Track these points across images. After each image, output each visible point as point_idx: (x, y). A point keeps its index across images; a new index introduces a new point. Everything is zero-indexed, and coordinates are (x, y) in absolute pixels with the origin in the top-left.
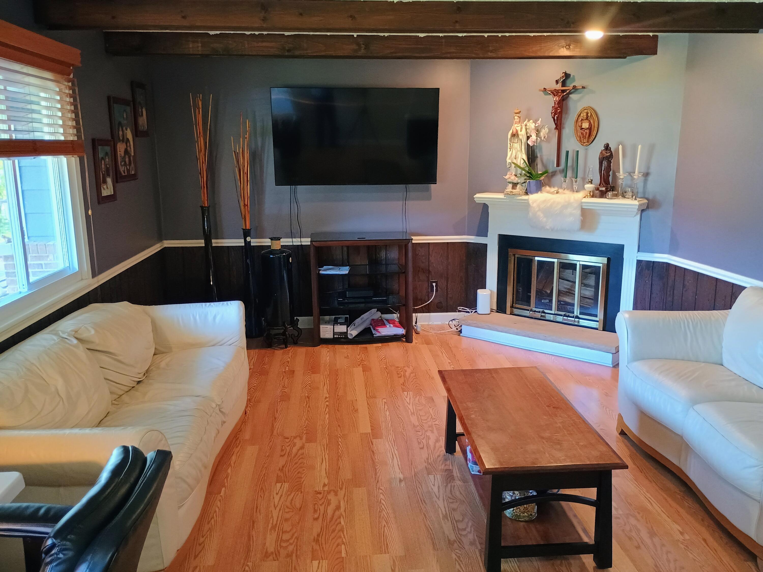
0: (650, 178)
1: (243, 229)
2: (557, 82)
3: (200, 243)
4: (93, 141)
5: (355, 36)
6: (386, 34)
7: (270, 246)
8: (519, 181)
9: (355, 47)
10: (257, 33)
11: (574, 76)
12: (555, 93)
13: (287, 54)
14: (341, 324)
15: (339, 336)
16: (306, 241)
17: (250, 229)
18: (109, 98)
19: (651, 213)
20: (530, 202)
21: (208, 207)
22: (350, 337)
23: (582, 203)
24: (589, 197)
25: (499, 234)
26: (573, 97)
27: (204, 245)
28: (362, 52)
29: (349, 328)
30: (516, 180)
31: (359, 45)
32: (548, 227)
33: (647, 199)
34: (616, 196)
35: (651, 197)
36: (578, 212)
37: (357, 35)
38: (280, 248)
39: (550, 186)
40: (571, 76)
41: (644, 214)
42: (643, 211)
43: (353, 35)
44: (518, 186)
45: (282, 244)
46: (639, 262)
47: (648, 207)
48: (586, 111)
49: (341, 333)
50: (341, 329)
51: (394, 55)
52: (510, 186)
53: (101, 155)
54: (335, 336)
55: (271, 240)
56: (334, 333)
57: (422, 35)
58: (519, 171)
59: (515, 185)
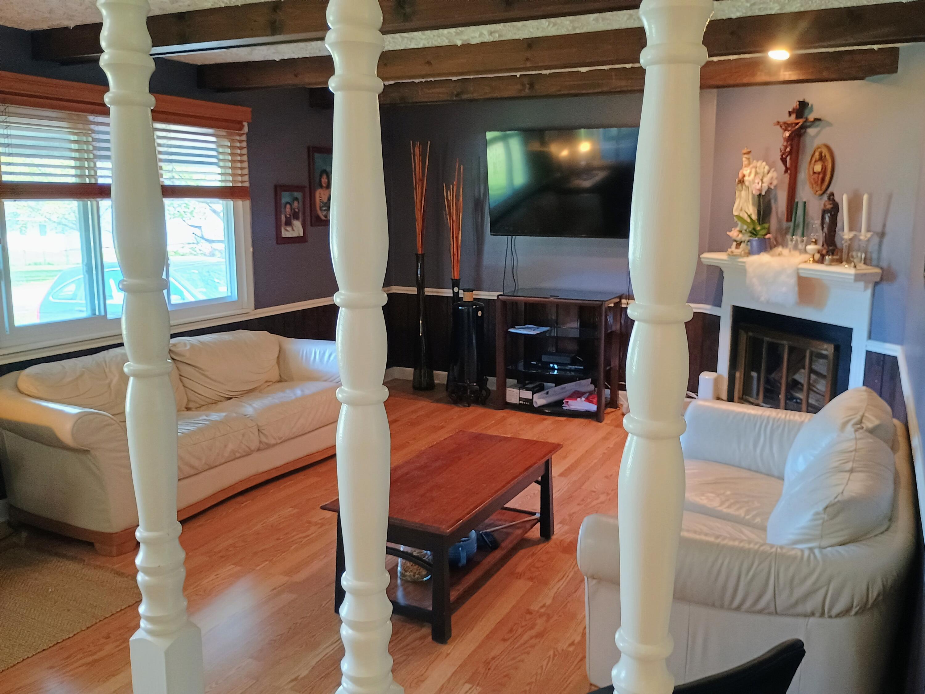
0: (886, 240)
1: (452, 279)
2: (790, 114)
3: (413, 291)
4: (276, 187)
5: (518, 76)
6: (547, 72)
7: (463, 298)
8: (743, 239)
9: (519, 87)
10: (423, 80)
11: (812, 106)
12: (786, 126)
13: (455, 98)
14: (528, 389)
15: (525, 403)
16: (493, 295)
17: (459, 280)
18: (309, 148)
19: (885, 287)
20: (747, 266)
21: (423, 255)
22: (535, 406)
23: (798, 269)
24: (811, 262)
25: (734, 306)
26: (811, 131)
27: (416, 293)
28: (527, 91)
29: (534, 395)
30: (740, 237)
31: (523, 85)
32: (762, 299)
33: (882, 268)
34: (840, 261)
35: (884, 264)
36: (793, 281)
37: (520, 75)
38: (472, 300)
39: (783, 247)
40: (810, 106)
41: (878, 288)
42: (876, 284)
43: (516, 76)
44: (743, 245)
45: (474, 297)
46: (868, 353)
47: (882, 279)
48: (819, 150)
49: (526, 400)
50: (527, 395)
51: (559, 93)
52: (734, 244)
53: (284, 201)
54: (521, 402)
55: (464, 291)
56: (520, 399)
57: (584, 70)
58: (745, 227)
59: (739, 244)
